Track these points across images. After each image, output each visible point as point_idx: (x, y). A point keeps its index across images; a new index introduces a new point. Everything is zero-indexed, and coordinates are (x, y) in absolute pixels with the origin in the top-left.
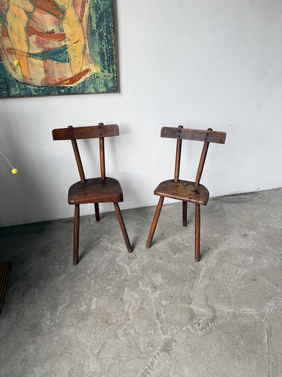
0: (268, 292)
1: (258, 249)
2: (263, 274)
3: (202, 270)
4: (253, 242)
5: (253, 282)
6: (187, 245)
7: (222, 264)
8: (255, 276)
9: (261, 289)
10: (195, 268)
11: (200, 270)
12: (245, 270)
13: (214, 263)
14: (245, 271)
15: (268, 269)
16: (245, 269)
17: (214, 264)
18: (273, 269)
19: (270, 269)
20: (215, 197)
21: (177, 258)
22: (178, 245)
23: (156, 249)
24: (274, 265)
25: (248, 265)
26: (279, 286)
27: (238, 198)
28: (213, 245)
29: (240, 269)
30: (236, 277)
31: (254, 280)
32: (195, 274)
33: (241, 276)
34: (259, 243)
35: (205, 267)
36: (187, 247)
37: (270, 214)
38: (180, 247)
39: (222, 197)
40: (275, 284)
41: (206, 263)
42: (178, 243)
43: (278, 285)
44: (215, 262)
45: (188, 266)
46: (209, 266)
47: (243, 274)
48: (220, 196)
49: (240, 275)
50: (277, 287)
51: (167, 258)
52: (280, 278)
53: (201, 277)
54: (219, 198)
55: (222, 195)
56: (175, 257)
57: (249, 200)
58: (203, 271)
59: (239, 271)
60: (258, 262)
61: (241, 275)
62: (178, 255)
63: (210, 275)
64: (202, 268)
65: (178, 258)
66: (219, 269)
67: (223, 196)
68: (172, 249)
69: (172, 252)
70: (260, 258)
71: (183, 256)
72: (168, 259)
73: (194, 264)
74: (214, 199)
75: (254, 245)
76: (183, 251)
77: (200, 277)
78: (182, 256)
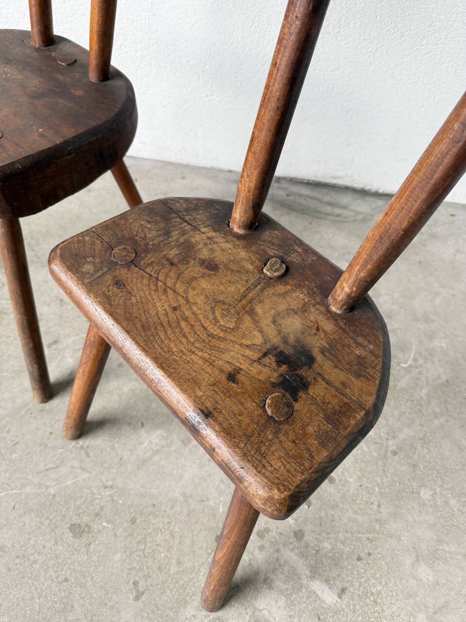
0: (76, 606)
2: (133, 521)
5: (69, 536)
7: (35, 418)
8: (97, 515)
9: (66, 580)
12: (88, 475)
13: (14, 402)
14: (84, 480)
15: (172, 507)
16: (89, 472)
17: (9, 405)
18: (188, 515)
19: (178, 509)
24: (208, 500)
25: (117, 460)
26: (143, 598)
27: (327, 198)
28: (77, 334)
29: (75, 463)
30: (28, 489)
31: (77, 530)
33: (49, 494)
37: (383, 292)
40: (135, 584)
43: (143, 594)
47: (67, 487)
49: (47, 487)
50: (131, 596)
52: (179, 563)
57: (359, 217)
59: (64, 470)
60: (163, 462)
61: (52, 491)
66: (8, 431)
67: (284, 178)
70: (187, 449)
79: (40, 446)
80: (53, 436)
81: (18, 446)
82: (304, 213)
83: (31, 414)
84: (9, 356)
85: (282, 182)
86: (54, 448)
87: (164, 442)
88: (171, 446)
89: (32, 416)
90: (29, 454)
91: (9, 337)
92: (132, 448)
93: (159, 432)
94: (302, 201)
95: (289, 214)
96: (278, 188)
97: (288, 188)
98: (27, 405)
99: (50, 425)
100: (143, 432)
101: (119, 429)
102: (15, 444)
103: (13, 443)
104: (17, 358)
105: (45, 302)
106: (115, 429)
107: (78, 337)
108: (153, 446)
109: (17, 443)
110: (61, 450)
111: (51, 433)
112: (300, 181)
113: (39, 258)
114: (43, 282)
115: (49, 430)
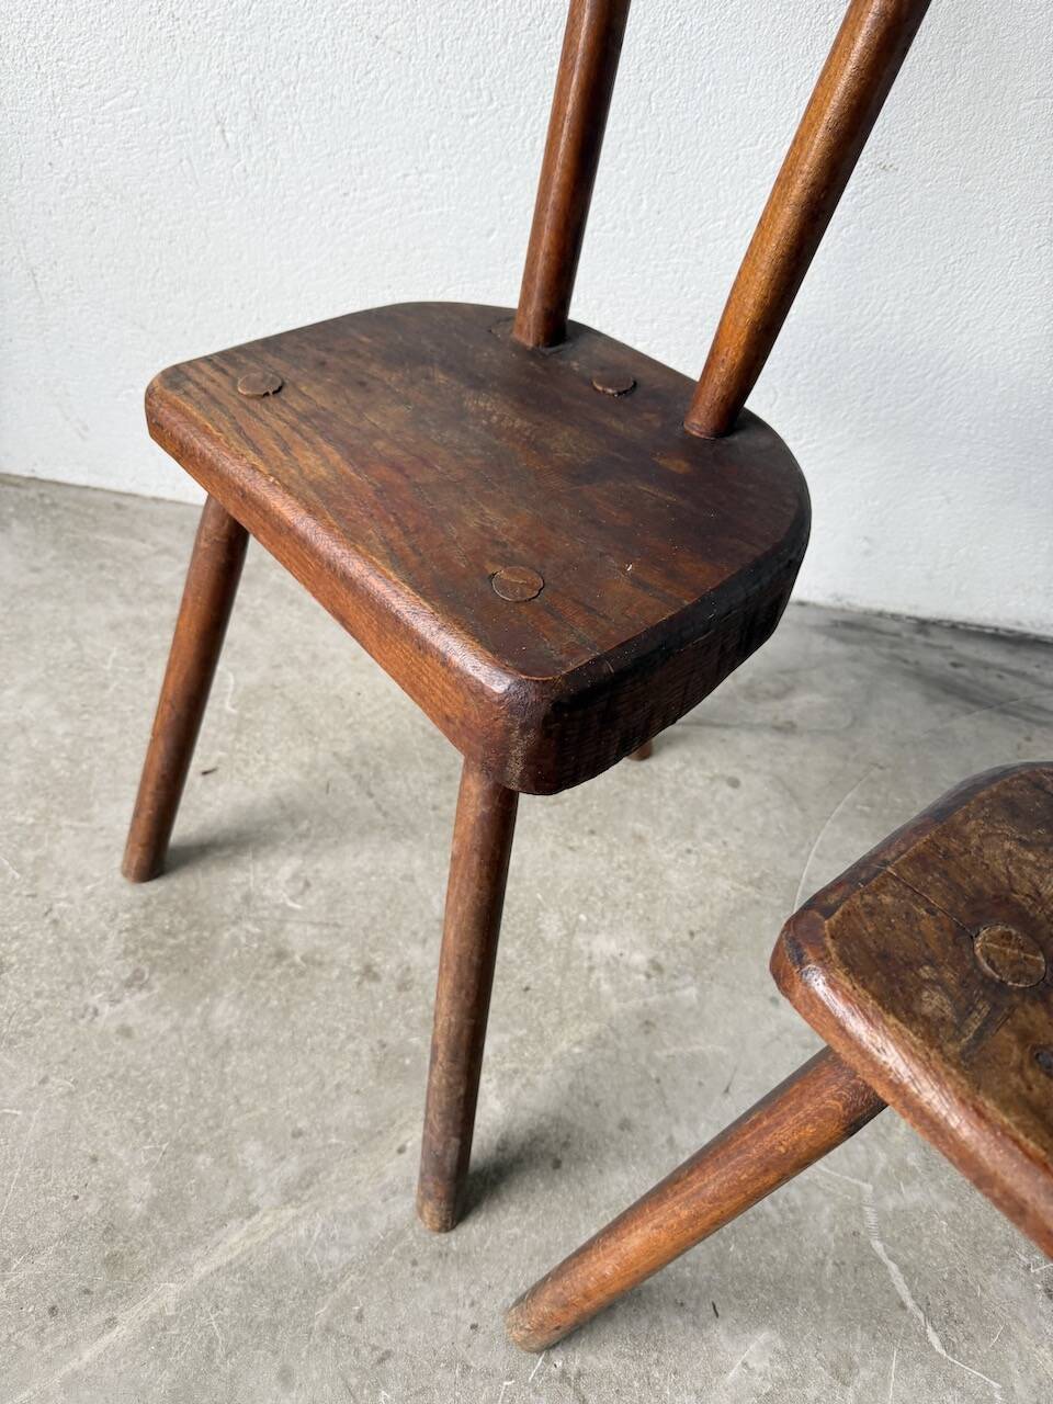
1: (893, 1267)
3: (199, 1252)
4: (902, 1166)
6: (300, 937)
7: (427, 1277)
10: (154, 1205)
11: (188, 1241)
13: (365, 1225)
17: (354, 1233)
20: (866, 613)
21: (113, 1026)
22: (228, 910)
23: (36, 878)
32: (113, 1262)
34: (947, 1206)
35: (252, 1234)
36: (281, 955)
38: (226, 935)
39: (923, 625)
41: (291, 1194)
42: (247, 899)
44: (378, 1223)
45: (120, 1154)
46: (302, 1232)
48: (912, 613)
51: (38, 995)
53: (120, 1332)
54: (896, 626)
55: (927, 612)
56: (106, 1009)
58: (201, 1270)
62: (143, 1004)
63: (220, 1352)
64: (219, 1235)
65: (126, 1032)
66: (360, 1318)
67: (937, 623)
68: (145, 932)
69: (134, 952)
71: (176, 1029)
72: (39, 1003)
73: (197, 1152)
74: (849, 625)
75: (890, 1203)
76: (211, 989)
77: (112, 1322)
78: (165, 1026)
79: (450, 1366)
80: (480, 1338)
81: (390, 1364)
82: (1004, 712)
83: (414, 1263)
84: (338, 1086)
85: (934, 631)
86: (488, 1374)
87: (781, 1369)
88: (804, 1384)
89: (417, 1270)
90: (422, 1391)
91: (333, 1032)
92: (699, 1385)
93: (764, 1336)
94: (993, 680)
95: (969, 712)
96: (927, 645)
97: (951, 648)
98: (401, 1235)
99: (468, 1302)
100: (718, 1332)
101: (656, 1320)
102: (381, 1360)
103: (378, 1354)
104: (358, 1092)
105: (415, 933)
106: (645, 1323)
107: (507, 1038)
108: (757, 1380)
109: (388, 1354)
110: (505, 1383)
111: (474, 1327)
112: (974, 629)
113: (385, 814)
114: (404, 878)
115: (468, 1316)
